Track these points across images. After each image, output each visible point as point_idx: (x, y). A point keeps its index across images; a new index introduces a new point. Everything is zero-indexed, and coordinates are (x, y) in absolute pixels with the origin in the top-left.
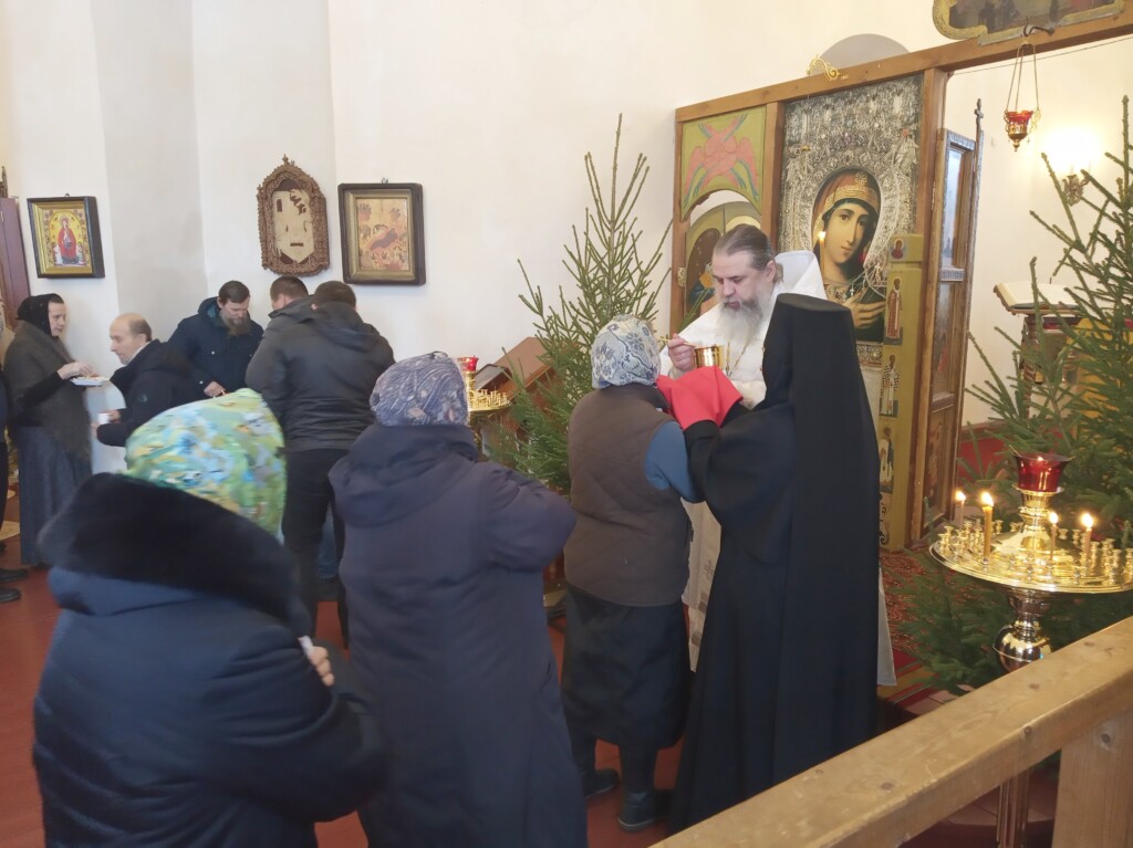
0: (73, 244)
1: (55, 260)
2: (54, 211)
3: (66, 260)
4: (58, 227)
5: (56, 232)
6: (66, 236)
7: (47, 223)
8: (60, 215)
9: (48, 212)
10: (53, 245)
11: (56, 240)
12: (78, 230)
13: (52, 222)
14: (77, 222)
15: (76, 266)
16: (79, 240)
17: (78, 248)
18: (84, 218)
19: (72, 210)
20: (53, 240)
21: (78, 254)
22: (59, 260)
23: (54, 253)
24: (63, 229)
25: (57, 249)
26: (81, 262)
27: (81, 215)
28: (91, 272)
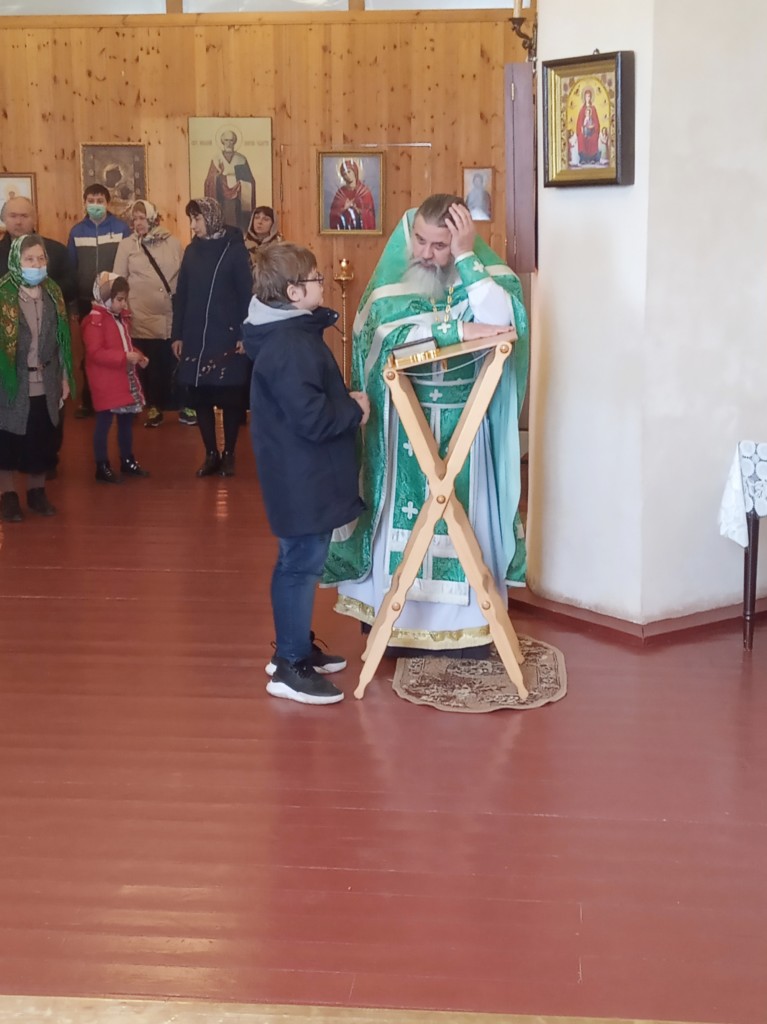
0: (595, 131)
1: (570, 159)
2: (576, 79)
3: (584, 159)
4: (578, 102)
5: (574, 114)
6: (587, 118)
7: (564, 99)
8: (583, 83)
9: (567, 80)
10: (569, 137)
11: (572, 126)
12: (605, 108)
13: (573, 98)
14: (604, 95)
15: (597, 166)
16: (604, 123)
17: (602, 137)
18: (613, 87)
19: (600, 75)
20: (569, 127)
21: (602, 147)
22: (575, 159)
23: (570, 146)
24: (585, 107)
25: (574, 140)
26: (603, 161)
27: (610, 84)
28: (613, 176)
